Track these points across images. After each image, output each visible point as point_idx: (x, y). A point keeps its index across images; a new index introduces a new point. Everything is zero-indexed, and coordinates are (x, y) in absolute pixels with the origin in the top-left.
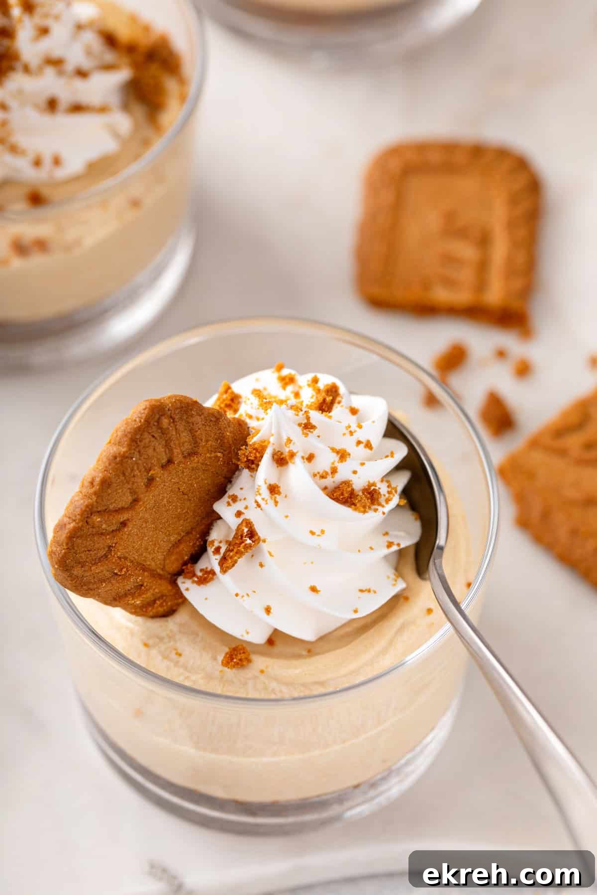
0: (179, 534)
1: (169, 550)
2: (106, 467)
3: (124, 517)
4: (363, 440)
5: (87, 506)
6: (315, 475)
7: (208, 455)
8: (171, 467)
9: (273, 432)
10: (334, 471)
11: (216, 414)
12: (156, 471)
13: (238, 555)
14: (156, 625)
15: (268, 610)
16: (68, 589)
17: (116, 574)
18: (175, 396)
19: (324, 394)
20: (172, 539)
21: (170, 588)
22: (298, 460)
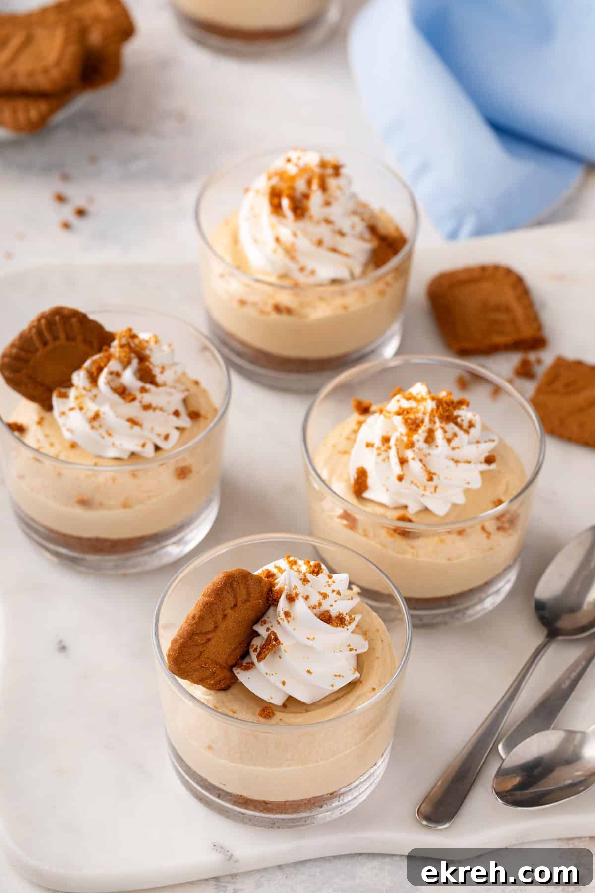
0: (235, 644)
1: (230, 653)
2: (201, 609)
3: (209, 636)
4: (336, 589)
5: (191, 630)
6: (309, 608)
7: (255, 602)
8: (236, 609)
9: (286, 583)
10: (320, 604)
11: (259, 579)
12: (229, 611)
13: (268, 651)
14: (221, 694)
15: (284, 683)
16: (176, 675)
17: (203, 667)
18: (239, 569)
19: (313, 567)
20: (232, 647)
21: (229, 674)
22: (300, 598)
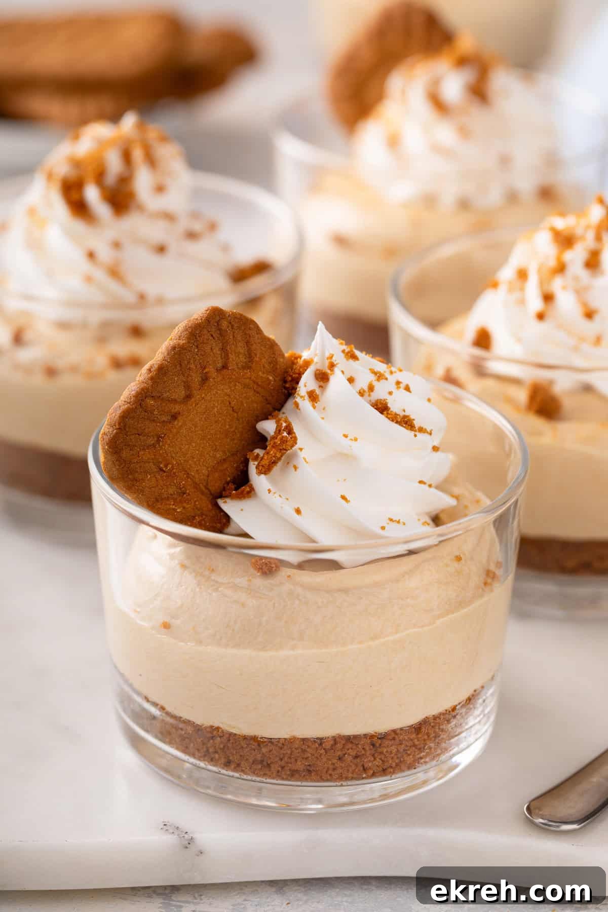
1: (213, 466)
3: (176, 409)
4: (404, 382)
5: (142, 390)
7: (260, 373)
8: (226, 373)
9: (318, 352)
10: (371, 388)
12: (211, 370)
15: (298, 512)
17: (162, 470)
20: (218, 456)
22: (337, 370)
